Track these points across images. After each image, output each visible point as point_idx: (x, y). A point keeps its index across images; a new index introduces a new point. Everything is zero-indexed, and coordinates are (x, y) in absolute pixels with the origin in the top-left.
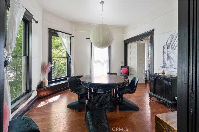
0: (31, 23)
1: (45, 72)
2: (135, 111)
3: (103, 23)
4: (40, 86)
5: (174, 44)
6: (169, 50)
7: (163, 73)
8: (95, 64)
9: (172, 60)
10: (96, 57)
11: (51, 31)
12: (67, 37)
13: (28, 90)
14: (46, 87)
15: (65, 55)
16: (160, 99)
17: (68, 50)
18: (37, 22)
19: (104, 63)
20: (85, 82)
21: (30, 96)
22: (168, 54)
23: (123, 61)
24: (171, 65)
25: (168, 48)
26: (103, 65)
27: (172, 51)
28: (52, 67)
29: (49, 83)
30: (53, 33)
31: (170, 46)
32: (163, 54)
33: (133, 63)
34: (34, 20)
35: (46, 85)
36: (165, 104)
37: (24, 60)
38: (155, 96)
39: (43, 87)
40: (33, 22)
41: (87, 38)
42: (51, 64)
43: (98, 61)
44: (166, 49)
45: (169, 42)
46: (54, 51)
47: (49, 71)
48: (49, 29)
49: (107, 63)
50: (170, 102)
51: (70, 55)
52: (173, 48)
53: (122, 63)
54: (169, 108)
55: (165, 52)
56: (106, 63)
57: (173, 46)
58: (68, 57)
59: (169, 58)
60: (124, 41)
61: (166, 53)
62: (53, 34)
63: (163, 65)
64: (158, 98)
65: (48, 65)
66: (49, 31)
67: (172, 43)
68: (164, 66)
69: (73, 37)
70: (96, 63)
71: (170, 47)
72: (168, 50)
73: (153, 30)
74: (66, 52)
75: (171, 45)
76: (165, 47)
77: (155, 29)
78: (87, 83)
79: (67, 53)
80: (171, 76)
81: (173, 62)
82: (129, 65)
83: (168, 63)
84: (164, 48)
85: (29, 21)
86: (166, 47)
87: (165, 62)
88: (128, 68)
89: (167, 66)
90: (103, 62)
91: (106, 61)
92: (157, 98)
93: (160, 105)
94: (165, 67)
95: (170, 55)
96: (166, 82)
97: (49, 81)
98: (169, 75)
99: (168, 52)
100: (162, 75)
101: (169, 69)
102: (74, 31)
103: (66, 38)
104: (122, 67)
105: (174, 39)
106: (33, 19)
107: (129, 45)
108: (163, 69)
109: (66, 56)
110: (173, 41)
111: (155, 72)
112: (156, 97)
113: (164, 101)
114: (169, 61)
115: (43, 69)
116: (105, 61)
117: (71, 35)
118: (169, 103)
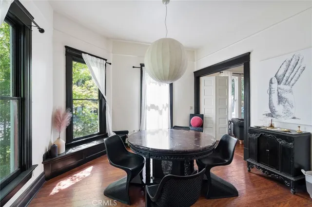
0: (30, 30)
1: (60, 127)
2: (232, 198)
3: (167, 37)
4: (50, 155)
5: (291, 76)
6: (282, 86)
7: (272, 126)
8: (147, 111)
9: (286, 103)
10: (148, 100)
11: (71, 51)
12: (99, 65)
13: (25, 166)
14: (61, 156)
15: (96, 96)
16: (270, 173)
17: (101, 87)
18: (42, 31)
19: (163, 110)
20: (139, 146)
21: (30, 176)
22: (279, 93)
23: (193, 105)
24: (285, 112)
25: (279, 83)
26: (161, 113)
27: (287, 87)
28: (72, 118)
29: (68, 147)
30: (73, 56)
31: (282, 80)
32: (270, 93)
33: (208, 108)
34: (37, 26)
35: (63, 150)
36: (281, 182)
37: (13, 105)
38: (259, 167)
39: (55, 157)
40: (35, 30)
41: (133, 67)
42: (72, 111)
43: (153, 106)
44: (275, 85)
45: (281, 73)
46: (76, 90)
47: (68, 125)
48: (66, 47)
49: (167, 109)
50: (292, 179)
51: (104, 96)
52: (289, 83)
53: (191, 108)
54: (289, 188)
55: (272, 90)
56: (165, 110)
57: (289, 80)
58: (101, 99)
59: (280, 99)
60: (194, 72)
61: (276, 92)
62: (75, 57)
63: (270, 112)
64: (266, 170)
65: (65, 115)
66: (66, 52)
67: (287, 75)
68: (272, 114)
69: (110, 64)
70: (149, 110)
71: (284, 81)
72: (279, 86)
73: (250, 53)
74: (97, 91)
75: (285, 78)
76: (273, 81)
77: (252, 51)
78: (143, 149)
79: (99, 92)
80: (289, 132)
81: (289, 107)
82: (202, 112)
83: (279, 109)
84: (271, 82)
85: (24, 26)
86: (275, 81)
87: (274, 107)
88: (202, 116)
89: (277, 113)
90: (160, 108)
91: (165, 106)
92: (264, 170)
93: (271, 184)
94: (274, 116)
95: (284, 95)
96: (282, 142)
97: (67, 142)
98: (286, 130)
99: (279, 91)
100: (270, 129)
101: (283, 120)
102: (112, 54)
103: (97, 66)
104: (192, 116)
105: (291, 67)
106: (33, 24)
107: (202, 79)
108: (270, 118)
109: (97, 98)
110: (289, 71)
111: (253, 124)
112: (261, 168)
113: (279, 175)
114: (281, 105)
115: (56, 121)
116: (163, 105)
117: (106, 60)
118: (289, 180)
